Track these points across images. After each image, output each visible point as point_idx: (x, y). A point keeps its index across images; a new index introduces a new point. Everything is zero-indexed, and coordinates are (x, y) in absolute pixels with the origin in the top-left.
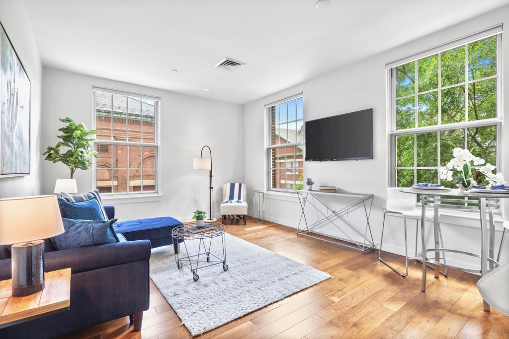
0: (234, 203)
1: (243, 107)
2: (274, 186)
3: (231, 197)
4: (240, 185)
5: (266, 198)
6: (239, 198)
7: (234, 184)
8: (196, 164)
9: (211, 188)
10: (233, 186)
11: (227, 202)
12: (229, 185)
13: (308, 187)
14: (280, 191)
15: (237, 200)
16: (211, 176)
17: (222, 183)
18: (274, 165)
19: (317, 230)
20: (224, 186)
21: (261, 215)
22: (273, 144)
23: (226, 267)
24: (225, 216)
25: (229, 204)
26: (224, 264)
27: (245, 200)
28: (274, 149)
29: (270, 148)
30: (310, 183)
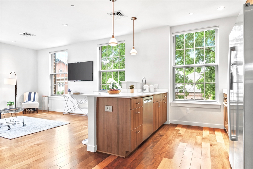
0: (31, 102)
1: (37, 52)
2: (55, 93)
3: (29, 99)
4: (35, 93)
5: (50, 100)
6: (34, 100)
7: (31, 93)
8: (6, 81)
9: (16, 95)
10: (30, 94)
11: (26, 102)
12: (27, 94)
13: (68, 93)
14: (57, 96)
15: (33, 101)
16: (16, 88)
17: (23, 92)
18: (55, 83)
19: (73, 112)
20: (25, 94)
21: (47, 108)
22: (54, 72)
23: (24, 125)
24: (25, 109)
25: (27, 103)
26: (23, 123)
27: (38, 101)
28: (55, 75)
29: (52, 74)
30: (69, 91)
